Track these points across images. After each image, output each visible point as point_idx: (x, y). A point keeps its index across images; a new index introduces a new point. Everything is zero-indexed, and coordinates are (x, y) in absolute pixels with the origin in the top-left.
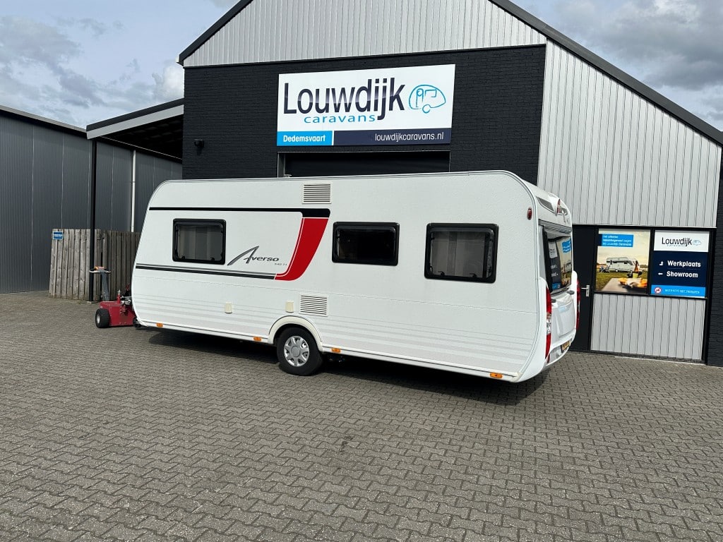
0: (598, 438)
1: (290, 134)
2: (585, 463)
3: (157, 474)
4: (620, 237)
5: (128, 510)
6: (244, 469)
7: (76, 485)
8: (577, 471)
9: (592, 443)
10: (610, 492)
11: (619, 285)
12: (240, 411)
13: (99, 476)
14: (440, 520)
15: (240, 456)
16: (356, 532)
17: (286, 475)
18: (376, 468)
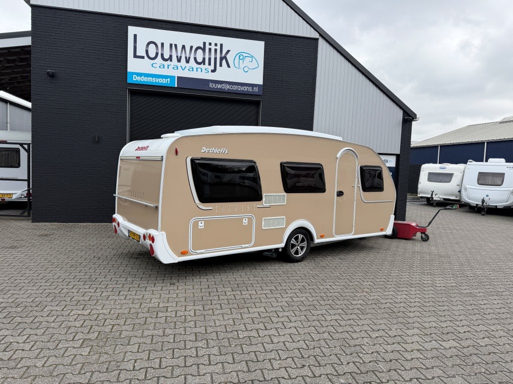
1: (139, 74)
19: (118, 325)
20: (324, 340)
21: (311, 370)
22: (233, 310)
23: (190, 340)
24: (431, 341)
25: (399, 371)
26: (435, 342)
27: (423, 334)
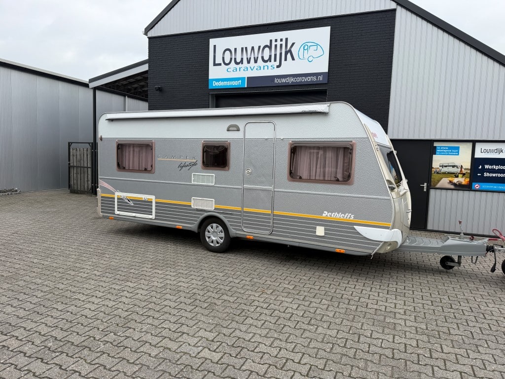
0: (418, 297)
1: (218, 80)
2: (403, 317)
3: (83, 320)
4: (450, 148)
5: (49, 349)
6: (147, 317)
7: (22, 327)
8: (395, 324)
9: (412, 301)
10: (417, 342)
11: (448, 183)
12: (160, 272)
13: (41, 321)
14: (277, 363)
15: (147, 307)
16: (209, 372)
17: (174, 323)
18: (242, 319)
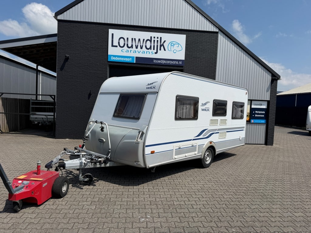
1: (115, 56)
19: (108, 195)
20: (223, 208)
21: (215, 223)
22: (169, 190)
23: (147, 204)
24: (287, 212)
25: (268, 227)
26: (290, 213)
27: (283, 208)
